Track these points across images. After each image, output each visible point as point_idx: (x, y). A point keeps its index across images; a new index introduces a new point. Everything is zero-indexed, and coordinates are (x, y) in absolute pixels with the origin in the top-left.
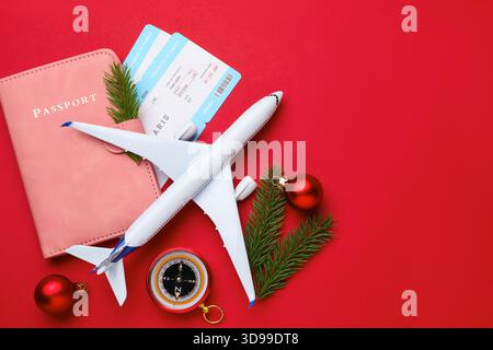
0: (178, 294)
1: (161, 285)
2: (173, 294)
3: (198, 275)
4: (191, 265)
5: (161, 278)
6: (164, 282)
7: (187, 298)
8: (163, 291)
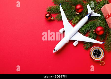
0: (96, 56)
1: (93, 53)
2: (95, 56)
3: (101, 53)
4: (100, 51)
5: (93, 52)
6: (94, 53)
7: (98, 58)
8: (93, 55)
